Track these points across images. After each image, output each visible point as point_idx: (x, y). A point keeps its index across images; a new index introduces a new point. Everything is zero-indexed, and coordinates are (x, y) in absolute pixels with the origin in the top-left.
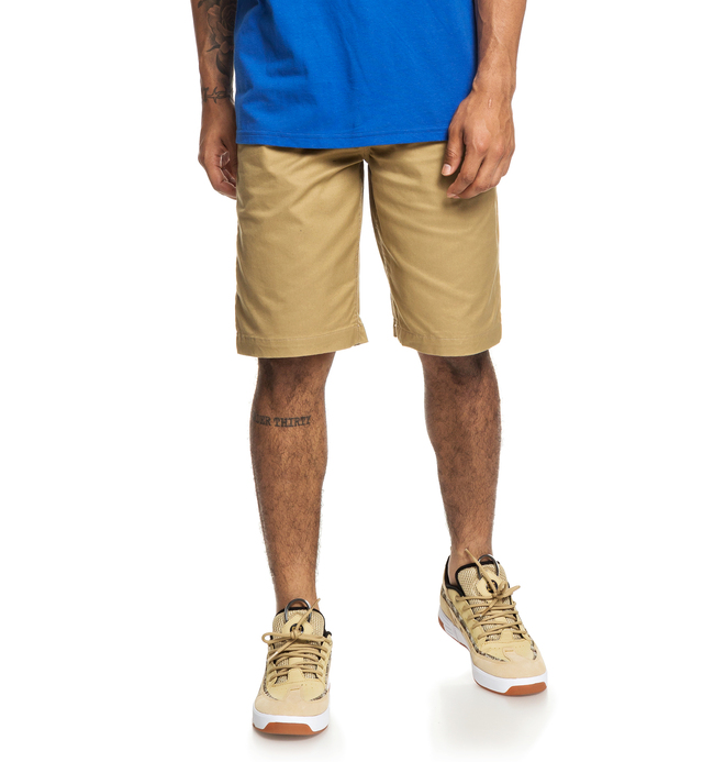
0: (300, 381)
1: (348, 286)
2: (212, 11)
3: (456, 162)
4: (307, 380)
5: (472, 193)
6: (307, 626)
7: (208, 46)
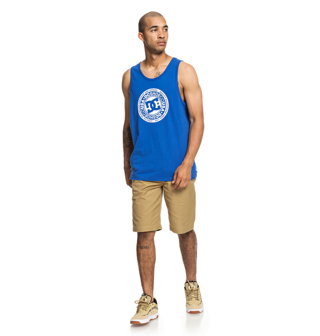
0: (145, 237)
1: (157, 215)
2: (127, 149)
3: (175, 180)
4: (147, 237)
5: (179, 188)
6: (145, 299)
7: (126, 157)
